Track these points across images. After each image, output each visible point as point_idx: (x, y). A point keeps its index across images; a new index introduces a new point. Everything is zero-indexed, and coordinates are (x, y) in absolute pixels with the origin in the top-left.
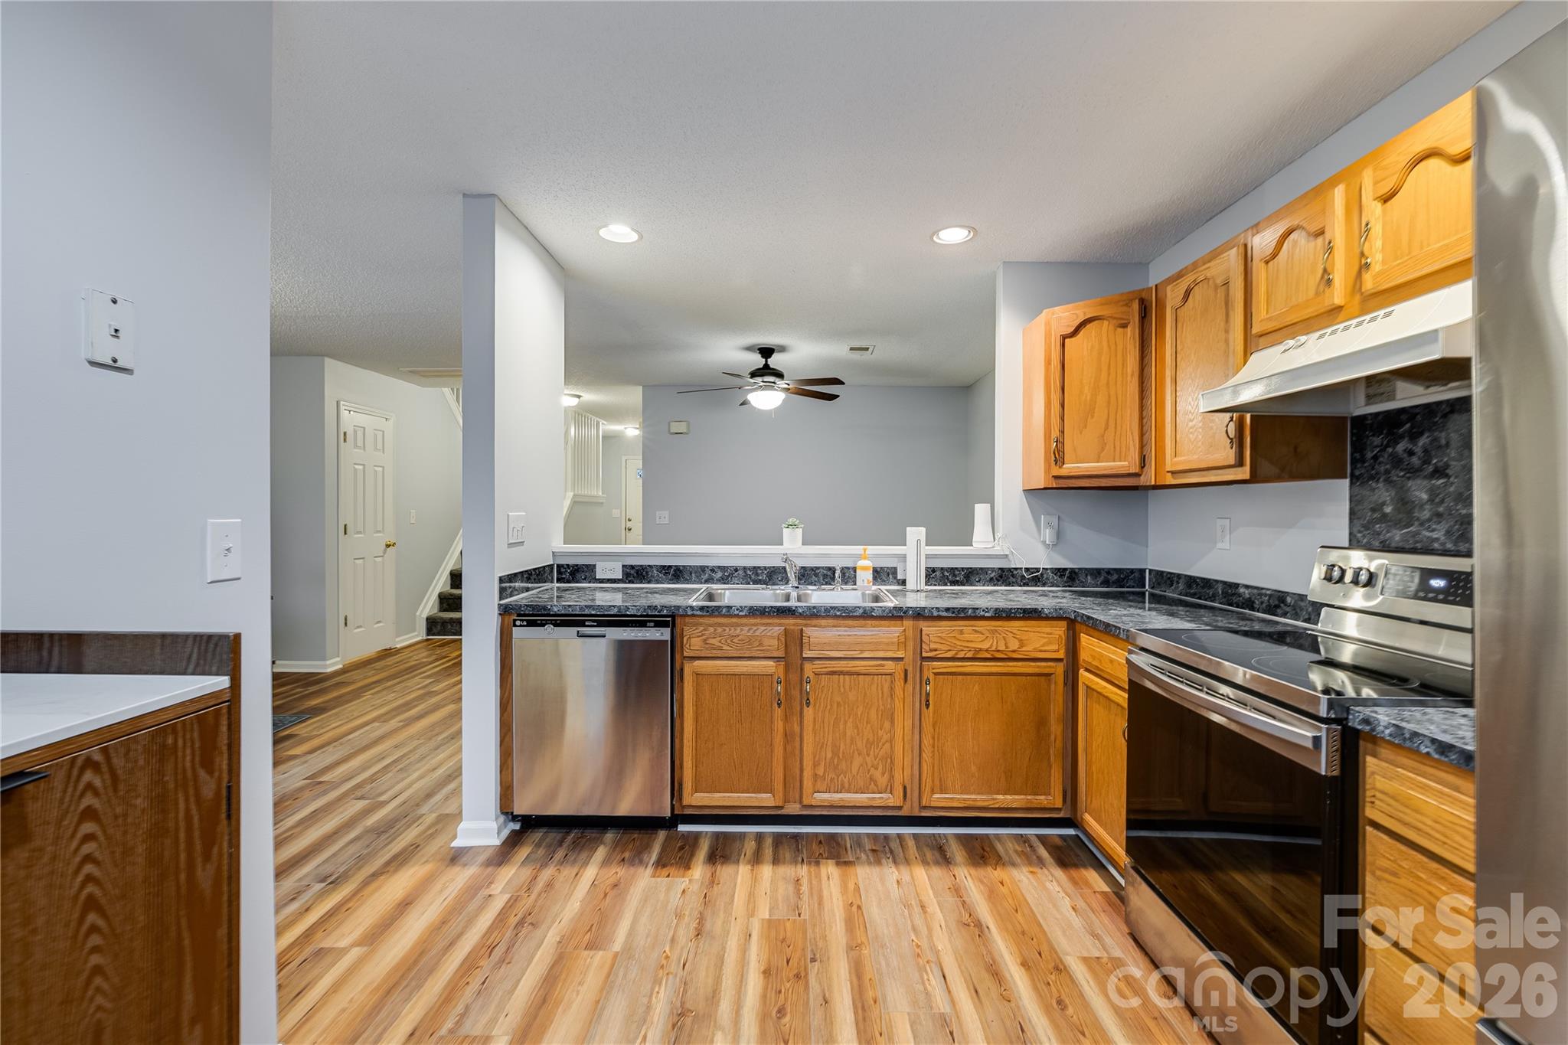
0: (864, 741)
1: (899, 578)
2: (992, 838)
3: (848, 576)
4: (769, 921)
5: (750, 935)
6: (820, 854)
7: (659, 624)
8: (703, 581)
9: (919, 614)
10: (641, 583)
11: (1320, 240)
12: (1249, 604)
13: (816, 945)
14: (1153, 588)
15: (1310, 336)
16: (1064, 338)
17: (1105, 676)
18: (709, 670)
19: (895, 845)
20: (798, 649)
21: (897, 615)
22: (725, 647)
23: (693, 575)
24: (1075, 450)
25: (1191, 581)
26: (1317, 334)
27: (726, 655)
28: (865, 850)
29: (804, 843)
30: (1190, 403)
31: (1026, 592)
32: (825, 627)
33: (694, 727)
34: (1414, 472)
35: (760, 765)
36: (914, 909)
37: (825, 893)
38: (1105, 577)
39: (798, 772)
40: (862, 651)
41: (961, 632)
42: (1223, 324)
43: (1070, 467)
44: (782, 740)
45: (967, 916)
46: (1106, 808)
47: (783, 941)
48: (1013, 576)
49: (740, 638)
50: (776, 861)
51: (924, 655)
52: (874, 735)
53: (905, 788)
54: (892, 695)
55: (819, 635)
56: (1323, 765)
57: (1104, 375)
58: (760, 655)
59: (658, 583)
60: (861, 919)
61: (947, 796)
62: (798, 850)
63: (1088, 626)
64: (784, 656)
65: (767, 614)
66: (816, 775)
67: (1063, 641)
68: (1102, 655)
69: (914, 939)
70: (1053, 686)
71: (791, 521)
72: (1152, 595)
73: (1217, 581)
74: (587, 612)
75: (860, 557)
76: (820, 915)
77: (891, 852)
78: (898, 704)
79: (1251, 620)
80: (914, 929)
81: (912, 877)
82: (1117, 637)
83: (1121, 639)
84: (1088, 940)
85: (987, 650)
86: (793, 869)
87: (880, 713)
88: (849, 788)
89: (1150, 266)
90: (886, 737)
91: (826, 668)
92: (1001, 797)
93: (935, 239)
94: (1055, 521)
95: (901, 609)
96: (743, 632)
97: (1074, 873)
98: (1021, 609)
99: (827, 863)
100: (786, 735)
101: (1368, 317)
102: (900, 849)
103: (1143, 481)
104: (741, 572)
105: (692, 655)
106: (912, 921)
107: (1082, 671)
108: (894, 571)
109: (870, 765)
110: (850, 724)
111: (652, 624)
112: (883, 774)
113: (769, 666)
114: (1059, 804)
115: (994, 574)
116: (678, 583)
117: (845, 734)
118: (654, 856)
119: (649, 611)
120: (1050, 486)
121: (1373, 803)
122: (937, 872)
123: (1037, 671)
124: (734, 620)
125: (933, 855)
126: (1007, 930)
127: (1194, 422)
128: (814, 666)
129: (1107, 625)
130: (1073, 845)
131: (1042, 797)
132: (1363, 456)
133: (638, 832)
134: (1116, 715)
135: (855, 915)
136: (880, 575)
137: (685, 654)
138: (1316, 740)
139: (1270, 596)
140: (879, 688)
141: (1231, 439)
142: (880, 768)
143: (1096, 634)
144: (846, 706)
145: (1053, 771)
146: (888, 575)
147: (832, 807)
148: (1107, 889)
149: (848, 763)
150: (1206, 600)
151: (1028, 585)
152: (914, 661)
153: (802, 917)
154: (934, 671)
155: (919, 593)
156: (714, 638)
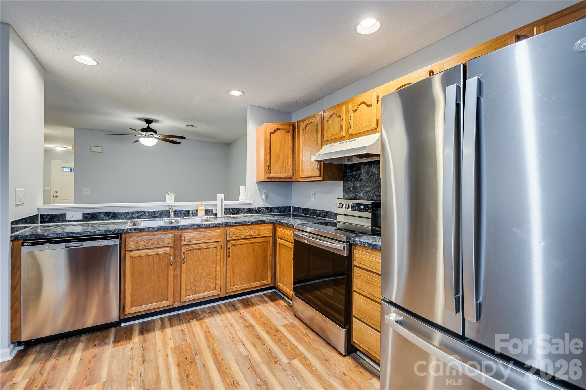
0: (206, 273)
1: (214, 213)
2: (250, 298)
3: (196, 213)
4: (175, 348)
5: (167, 355)
6: (190, 319)
7: (112, 238)
8: (128, 218)
9: (226, 225)
10: (94, 221)
11: (340, 118)
12: (319, 215)
13: (196, 349)
14: (293, 212)
15: (338, 143)
16: (271, 133)
17: (285, 239)
18: (138, 255)
19: (217, 308)
20: (179, 242)
21: (218, 226)
22: (147, 245)
23: (123, 216)
24: (274, 169)
25: (304, 209)
26: (339, 143)
27: (147, 248)
28: (207, 313)
29: (182, 316)
30: (307, 158)
31: (257, 215)
32: (191, 232)
33: (131, 280)
34: (356, 179)
35: (163, 290)
36: (229, 327)
37: (195, 331)
38: (280, 210)
39: (179, 290)
40: (205, 240)
41: (241, 230)
42: (316, 136)
43: (272, 175)
44: (172, 278)
45: (247, 324)
46: (286, 280)
47: (182, 352)
48: (253, 210)
49: (154, 240)
50: (171, 326)
51: (228, 239)
52: (209, 270)
53: (221, 287)
54: (216, 255)
55: (188, 236)
56: (345, 254)
57: (283, 146)
58: (162, 246)
59: (104, 220)
60: (211, 336)
61: (235, 287)
62: (180, 320)
63: (280, 225)
64: (173, 245)
65: (166, 229)
66: (187, 289)
67: (272, 230)
68: (285, 233)
69: (231, 336)
70: (269, 245)
71: (169, 192)
72: (293, 214)
73: (311, 209)
74: (71, 235)
75: (199, 206)
76: (195, 339)
77: (217, 311)
78: (219, 258)
79: (320, 220)
80: (230, 333)
81: (226, 317)
82: (289, 227)
83: (291, 228)
84: (283, 320)
85: (249, 235)
86: (180, 327)
87: (212, 262)
88: (200, 292)
89: (293, 114)
90: (214, 270)
91: (191, 248)
92: (253, 284)
93: (229, 93)
94: (266, 192)
95: (220, 224)
96: (155, 238)
97: (276, 302)
98: (259, 221)
99: (193, 321)
100: (174, 276)
101: (350, 140)
102: (220, 309)
103: (293, 180)
104: (147, 214)
105: (130, 249)
106: (229, 331)
107: (278, 239)
108: (212, 210)
109: (208, 281)
110: (200, 268)
111: (110, 238)
112: (213, 284)
113: (167, 250)
114: (270, 282)
115: (247, 210)
116: (115, 220)
117: (198, 271)
118: (112, 339)
119: (107, 232)
120: (266, 181)
121: (355, 261)
122: (234, 313)
123: (264, 240)
124: (151, 233)
125: (231, 308)
126: (260, 324)
127: (308, 163)
128: (186, 248)
129: (286, 224)
130: (274, 294)
131: (265, 281)
132: (346, 175)
133: (99, 332)
134: (289, 251)
135: (208, 335)
136: (207, 212)
137: (127, 249)
138: (344, 247)
139: (325, 213)
140: (212, 253)
141: (318, 169)
142: (212, 282)
143: (283, 227)
144: (199, 261)
145: (268, 272)
146: (210, 212)
147: (193, 300)
148: (286, 304)
149: (200, 282)
150: (308, 215)
151: (257, 213)
152: (224, 242)
153: (188, 342)
154: (231, 244)
155: (222, 218)
156: (142, 241)
